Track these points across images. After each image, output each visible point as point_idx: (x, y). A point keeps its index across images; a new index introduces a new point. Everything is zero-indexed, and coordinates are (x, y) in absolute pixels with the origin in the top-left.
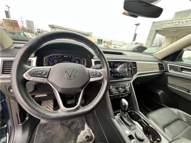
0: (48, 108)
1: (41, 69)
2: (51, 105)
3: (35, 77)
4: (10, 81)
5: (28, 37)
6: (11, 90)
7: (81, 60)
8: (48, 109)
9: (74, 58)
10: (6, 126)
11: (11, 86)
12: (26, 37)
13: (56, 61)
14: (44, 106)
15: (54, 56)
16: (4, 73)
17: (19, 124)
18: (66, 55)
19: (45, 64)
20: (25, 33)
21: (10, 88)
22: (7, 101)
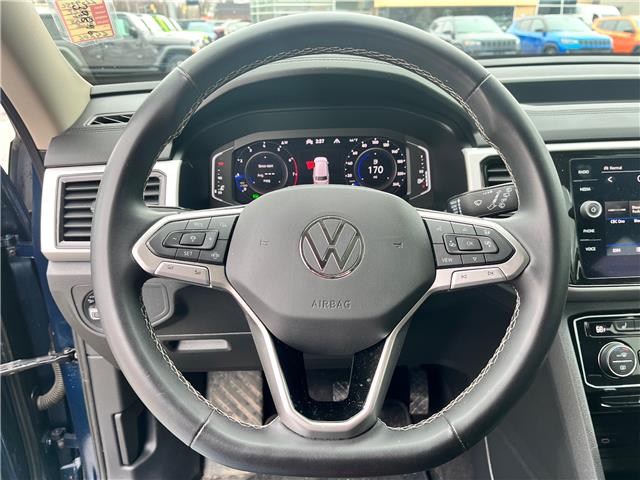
0: (238, 412)
1: (197, 224)
2: (250, 400)
3: (174, 258)
4: (89, 273)
5: (147, 36)
6: (92, 311)
7: (398, 156)
8: (237, 419)
9: (360, 150)
10: (77, 462)
11: (91, 293)
12: (138, 41)
13: (267, 170)
14: (219, 401)
15: (257, 146)
16: (67, 235)
17: (122, 464)
18: (314, 132)
19: (216, 188)
20: (132, 17)
21: (88, 301)
22: (80, 356)
